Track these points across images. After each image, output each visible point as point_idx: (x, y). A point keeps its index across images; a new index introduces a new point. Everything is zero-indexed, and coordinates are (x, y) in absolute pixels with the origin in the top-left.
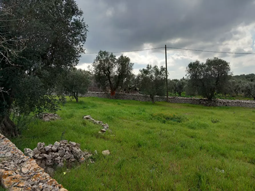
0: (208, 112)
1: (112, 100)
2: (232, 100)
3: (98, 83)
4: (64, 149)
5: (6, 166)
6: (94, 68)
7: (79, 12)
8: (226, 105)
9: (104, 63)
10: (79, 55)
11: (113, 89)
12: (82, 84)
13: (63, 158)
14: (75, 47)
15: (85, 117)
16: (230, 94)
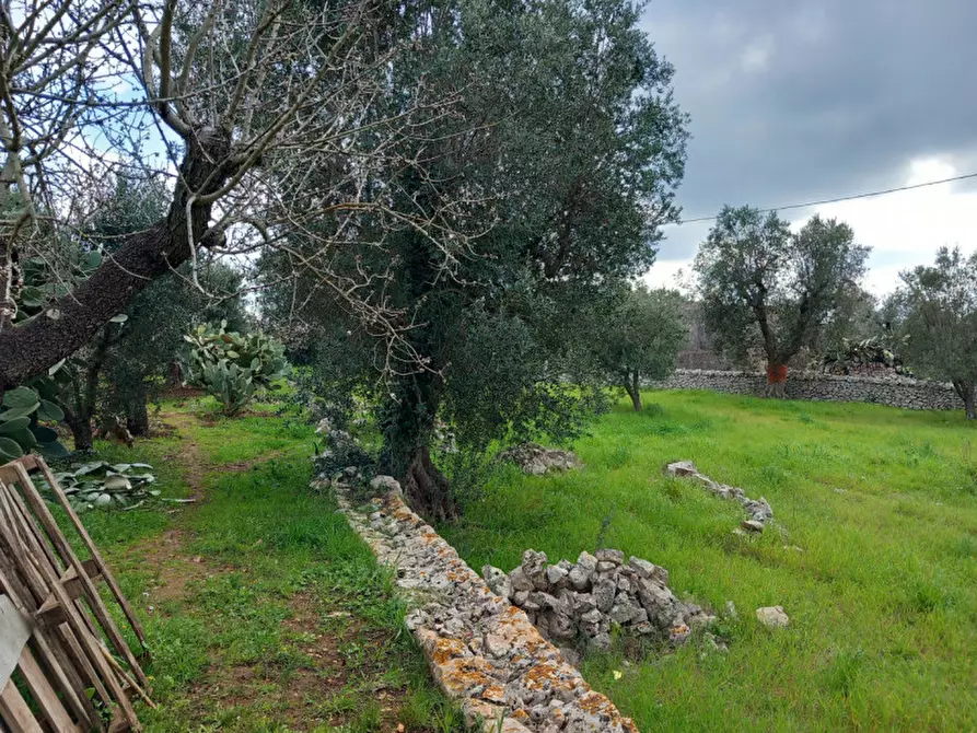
1: (774, 402)
3: (715, 336)
4: (613, 584)
5: (438, 621)
6: (699, 279)
7: (658, 69)
9: (741, 255)
10: (656, 234)
11: (779, 360)
12: (657, 342)
13: (608, 618)
14: (642, 202)
15: (672, 467)
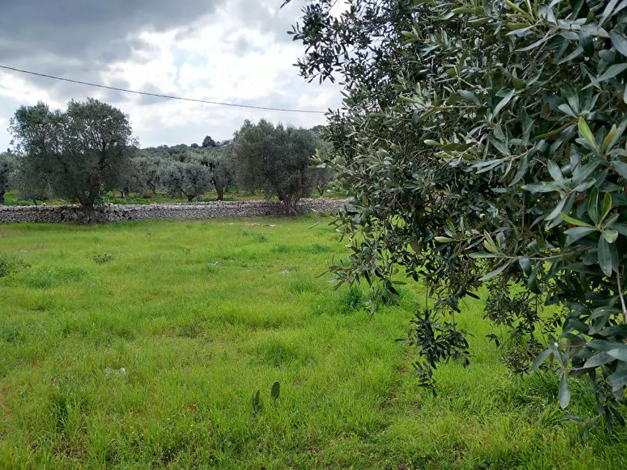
0: (83, 238)
2: (142, 204)
8: (130, 218)
16: (137, 192)
